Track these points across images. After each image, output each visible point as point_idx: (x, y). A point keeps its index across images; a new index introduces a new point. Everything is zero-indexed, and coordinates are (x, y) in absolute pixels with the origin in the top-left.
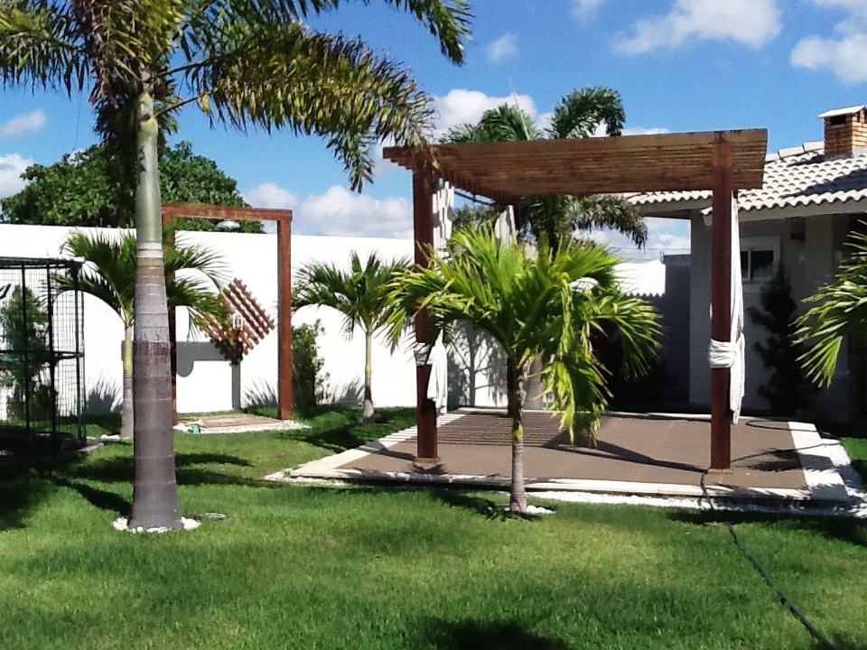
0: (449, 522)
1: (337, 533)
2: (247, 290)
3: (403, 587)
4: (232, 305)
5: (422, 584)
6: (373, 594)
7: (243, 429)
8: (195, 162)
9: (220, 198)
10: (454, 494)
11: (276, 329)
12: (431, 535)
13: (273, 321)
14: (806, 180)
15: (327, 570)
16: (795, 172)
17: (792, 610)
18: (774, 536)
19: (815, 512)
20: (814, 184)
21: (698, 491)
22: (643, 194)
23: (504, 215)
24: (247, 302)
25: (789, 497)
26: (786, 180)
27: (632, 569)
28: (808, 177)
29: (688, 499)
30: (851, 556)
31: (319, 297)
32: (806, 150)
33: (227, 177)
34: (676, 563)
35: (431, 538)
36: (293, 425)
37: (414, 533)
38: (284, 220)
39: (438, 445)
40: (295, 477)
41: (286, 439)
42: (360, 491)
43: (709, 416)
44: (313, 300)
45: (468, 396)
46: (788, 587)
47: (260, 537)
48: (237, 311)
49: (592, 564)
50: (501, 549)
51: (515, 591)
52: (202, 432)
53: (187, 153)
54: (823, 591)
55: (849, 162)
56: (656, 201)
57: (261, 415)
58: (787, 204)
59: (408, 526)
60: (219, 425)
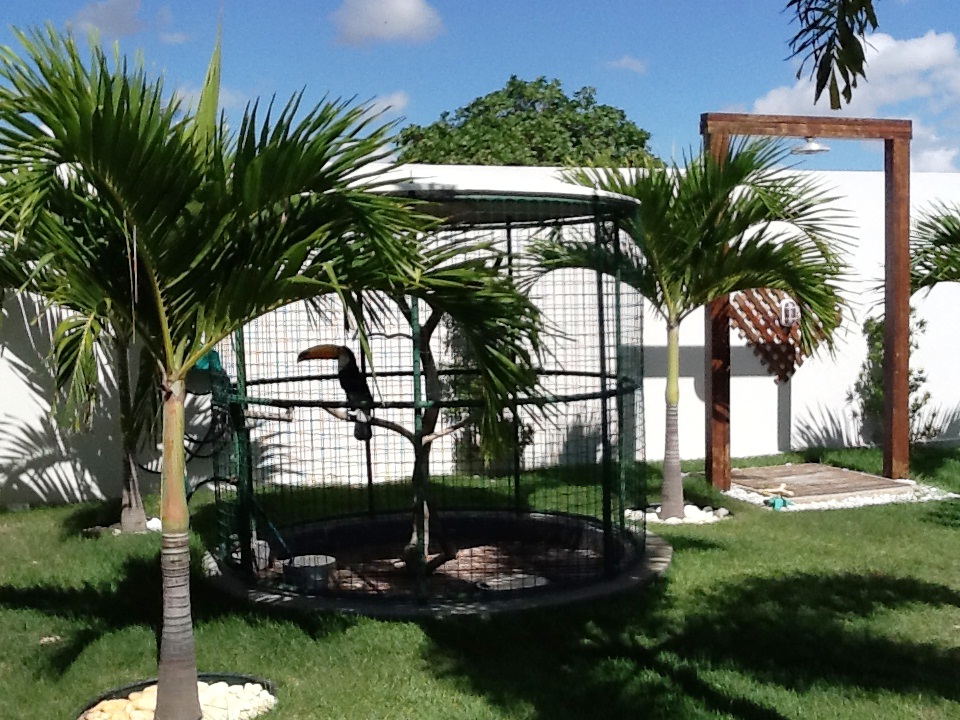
8: (599, 112)
38: (898, 137)
52: (791, 507)
53: (589, 101)
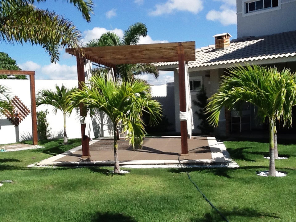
0: (93, 178)
1: (53, 185)
2: (20, 100)
3: (76, 202)
4: (14, 105)
5: (83, 201)
6: (65, 206)
7: (20, 149)
9: (10, 67)
10: (95, 168)
11: (31, 113)
12: (87, 183)
13: (30, 110)
14: (210, 58)
15: (49, 198)
16: (206, 55)
17: (206, 200)
18: (201, 175)
19: (215, 166)
20: (212, 59)
21: (177, 162)
22: (158, 63)
23: (110, 71)
24: (20, 104)
25: (206, 162)
26: (203, 58)
27: (155, 190)
28: (210, 57)
29: (174, 165)
30: (225, 180)
31: (46, 101)
32: (210, 47)
33: (12, 60)
34: (169, 186)
35: (86, 184)
36: (38, 147)
37: (80, 183)
38: (32, 74)
39: (90, 151)
40: (39, 165)
41: (36, 152)
42: (62, 169)
43: (180, 136)
44: (44, 102)
45: (101, 134)
46: (205, 192)
47: (25, 188)
48: (16, 107)
49: (141, 189)
50: (111, 186)
51: (115, 201)
52: (5, 151)
54: (216, 193)
55: (223, 51)
56: (162, 65)
57: (26, 144)
58: (204, 66)
59: (79, 181)
60: (11, 148)
